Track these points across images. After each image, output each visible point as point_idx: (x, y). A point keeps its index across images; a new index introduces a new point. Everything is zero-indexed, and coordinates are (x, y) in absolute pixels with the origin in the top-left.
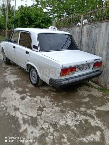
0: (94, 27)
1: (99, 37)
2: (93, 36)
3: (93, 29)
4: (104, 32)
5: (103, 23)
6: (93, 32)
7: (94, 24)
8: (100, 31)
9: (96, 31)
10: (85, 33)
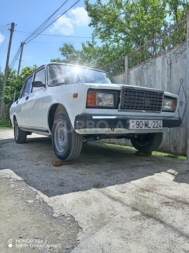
0: (145, 67)
1: (155, 78)
2: (146, 80)
3: (144, 71)
4: (161, 70)
5: (157, 58)
6: (145, 75)
7: (145, 63)
8: (154, 71)
9: (149, 71)
10: (133, 79)
